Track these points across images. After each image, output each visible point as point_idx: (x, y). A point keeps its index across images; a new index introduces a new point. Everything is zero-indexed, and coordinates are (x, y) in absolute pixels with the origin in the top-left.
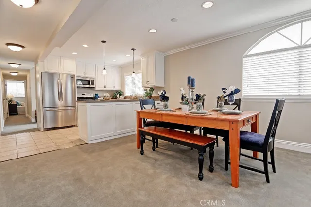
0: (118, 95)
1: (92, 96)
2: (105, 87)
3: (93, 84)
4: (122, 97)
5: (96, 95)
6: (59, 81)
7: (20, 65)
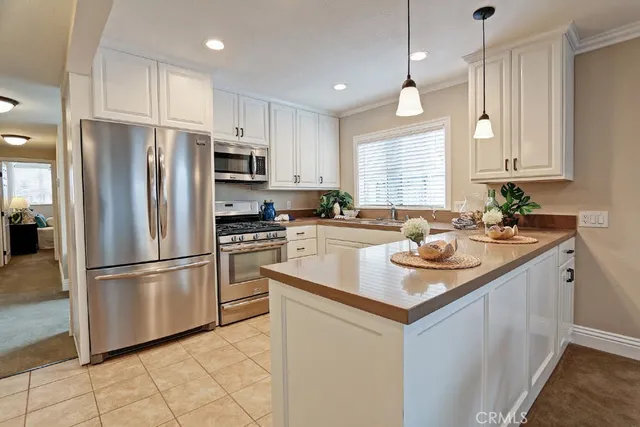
0: (337, 207)
1: (256, 210)
2: (297, 179)
3: (262, 170)
4: (349, 215)
5: (268, 205)
6: (152, 159)
7: (15, 103)
